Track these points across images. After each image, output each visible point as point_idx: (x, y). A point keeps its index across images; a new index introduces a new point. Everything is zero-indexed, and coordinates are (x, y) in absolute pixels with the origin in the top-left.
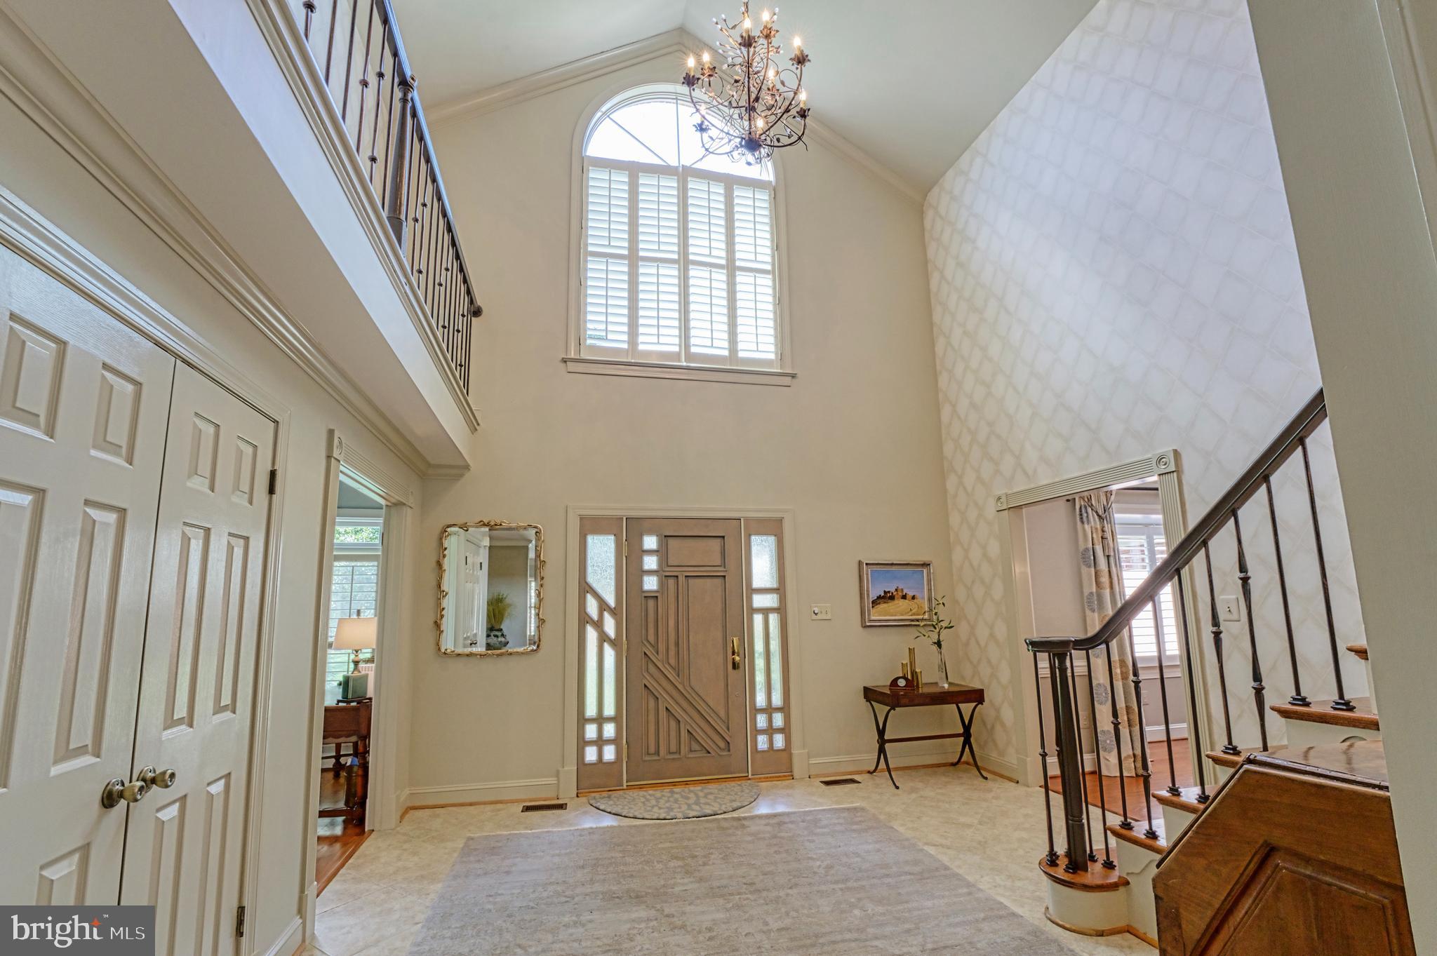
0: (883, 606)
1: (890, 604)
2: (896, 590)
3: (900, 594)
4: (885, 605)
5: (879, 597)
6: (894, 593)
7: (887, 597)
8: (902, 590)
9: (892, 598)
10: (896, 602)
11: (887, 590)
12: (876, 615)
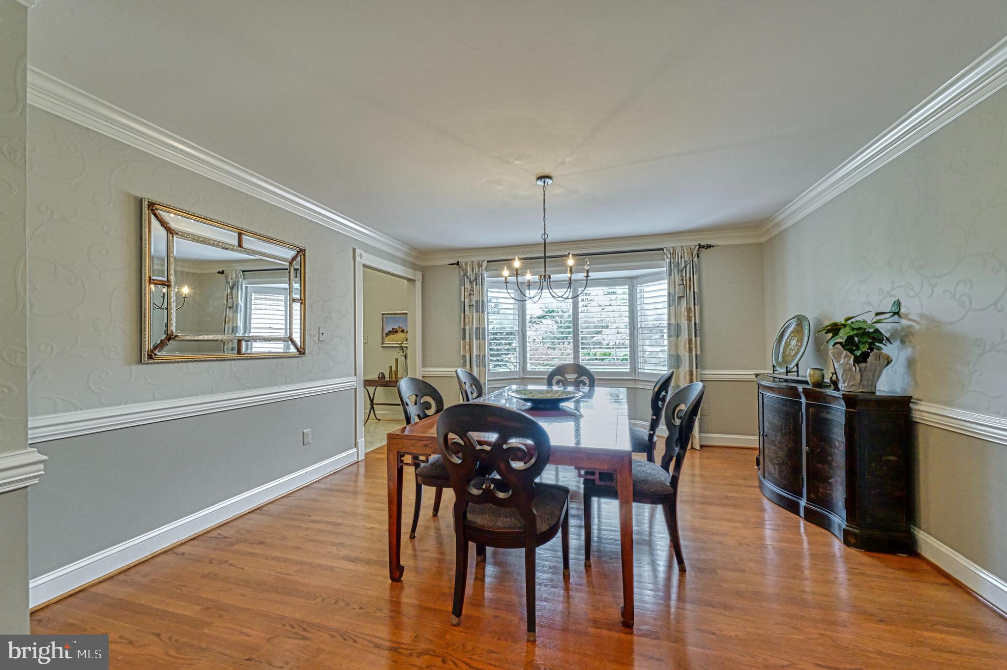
0: (391, 336)
1: (395, 335)
2: (399, 328)
3: (401, 330)
4: (393, 336)
5: (390, 332)
6: (398, 329)
7: (394, 331)
8: (402, 328)
9: (396, 332)
10: (398, 334)
11: (394, 328)
12: (388, 342)
